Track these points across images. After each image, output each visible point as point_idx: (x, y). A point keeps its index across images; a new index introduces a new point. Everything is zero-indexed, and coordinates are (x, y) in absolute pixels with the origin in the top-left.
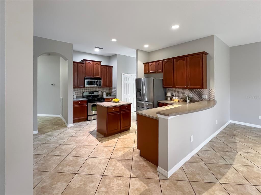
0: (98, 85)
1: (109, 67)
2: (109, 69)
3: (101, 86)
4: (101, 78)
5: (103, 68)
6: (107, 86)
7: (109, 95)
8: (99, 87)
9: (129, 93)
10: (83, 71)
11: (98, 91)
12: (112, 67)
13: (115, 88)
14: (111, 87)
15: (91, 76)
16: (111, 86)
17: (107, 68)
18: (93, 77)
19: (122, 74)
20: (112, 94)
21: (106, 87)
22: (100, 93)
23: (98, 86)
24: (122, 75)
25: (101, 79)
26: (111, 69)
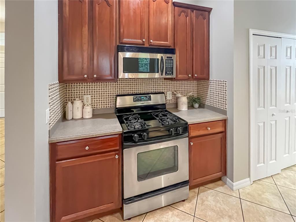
0: (162, 72)
1: (201, 12)
2: (201, 17)
3: (174, 76)
4: (172, 47)
5: (179, 15)
6: (193, 75)
7: (197, 105)
8: (165, 79)
9: (274, 103)
10: (111, 23)
11: (164, 93)
12: (208, 11)
13: (222, 84)
14: (204, 79)
15: (140, 41)
16: (205, 76)
17: (194, 14)
18: (147, 45)
19: (252, 32)
20: (207, 103)
21: (188, 79)
22: (169, 97)
23: (164, 76)
24: (251, 37)
25: (172, 51)
26: (204, 19)
